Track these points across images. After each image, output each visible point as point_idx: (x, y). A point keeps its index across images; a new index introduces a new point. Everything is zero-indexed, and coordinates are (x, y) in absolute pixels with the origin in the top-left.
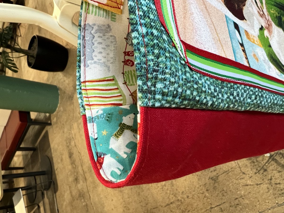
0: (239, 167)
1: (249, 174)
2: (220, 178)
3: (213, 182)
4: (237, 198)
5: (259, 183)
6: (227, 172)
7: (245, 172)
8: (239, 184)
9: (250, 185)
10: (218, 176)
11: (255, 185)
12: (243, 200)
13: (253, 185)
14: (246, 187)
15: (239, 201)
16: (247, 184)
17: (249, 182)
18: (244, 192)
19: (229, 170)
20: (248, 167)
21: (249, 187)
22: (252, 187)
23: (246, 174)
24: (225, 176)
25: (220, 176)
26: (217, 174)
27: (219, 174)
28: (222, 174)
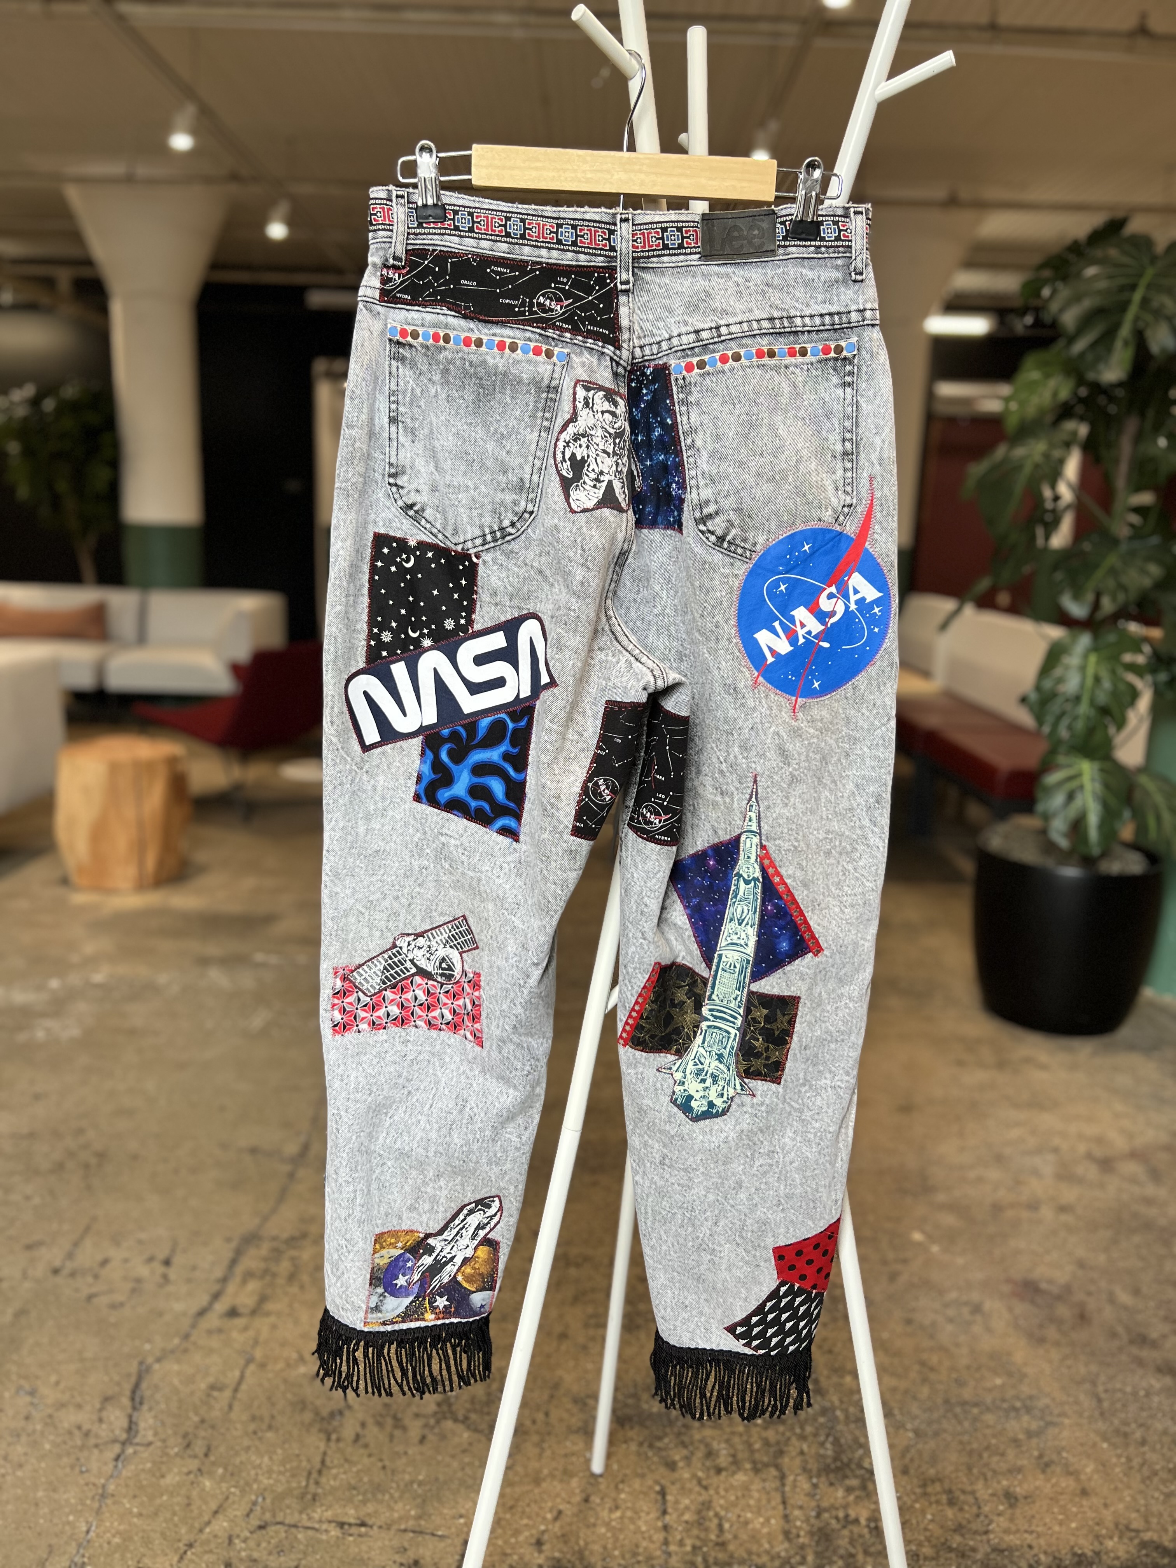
0: (295, 1526)
1: (245, 1541)
2: (316, 1442)
3: (325, 1412)
4: (206, 1455)
5: (189, 1553)
6: (315, 1475)
7: (264, 1532)
8: (243, 1491)
9: (208, 1523)
10: (329, 1439)
11: (191, 1537)
12: (185, 1470)
13: (201, 1531)
14: (214, 1506)
15: (195, 1457)
16: (220, 1516)
17: (221, 1525)
18: (203, 1490)
19: (317, 1483)
20: (270, 1553)
21: (206, 1516)
22: (197, 1525)
23: (251, 1533)
24: (309, 1461)
25: (322, 1445)
26: (338, 1440)
27: (333, 1444)
28: (325, 1454)
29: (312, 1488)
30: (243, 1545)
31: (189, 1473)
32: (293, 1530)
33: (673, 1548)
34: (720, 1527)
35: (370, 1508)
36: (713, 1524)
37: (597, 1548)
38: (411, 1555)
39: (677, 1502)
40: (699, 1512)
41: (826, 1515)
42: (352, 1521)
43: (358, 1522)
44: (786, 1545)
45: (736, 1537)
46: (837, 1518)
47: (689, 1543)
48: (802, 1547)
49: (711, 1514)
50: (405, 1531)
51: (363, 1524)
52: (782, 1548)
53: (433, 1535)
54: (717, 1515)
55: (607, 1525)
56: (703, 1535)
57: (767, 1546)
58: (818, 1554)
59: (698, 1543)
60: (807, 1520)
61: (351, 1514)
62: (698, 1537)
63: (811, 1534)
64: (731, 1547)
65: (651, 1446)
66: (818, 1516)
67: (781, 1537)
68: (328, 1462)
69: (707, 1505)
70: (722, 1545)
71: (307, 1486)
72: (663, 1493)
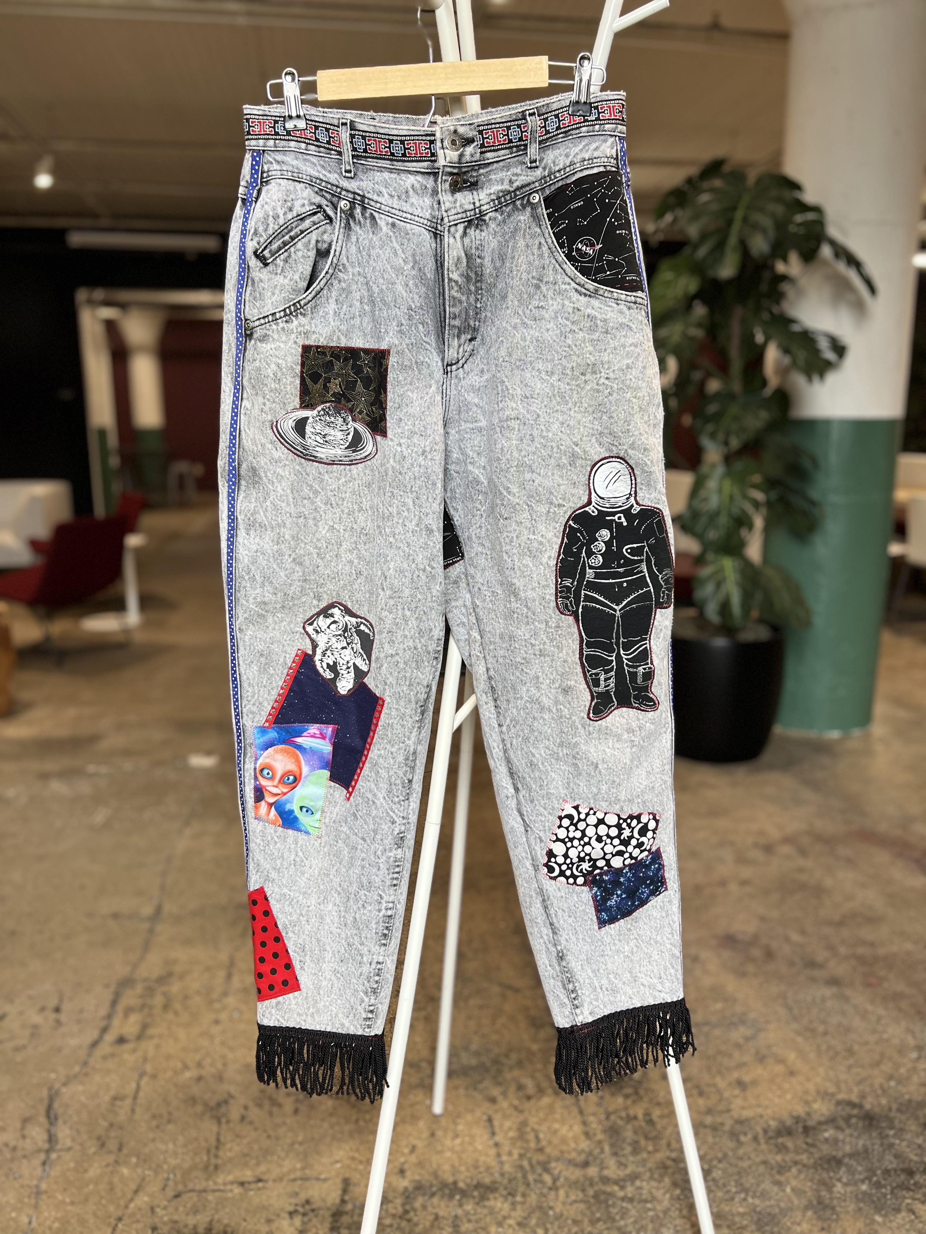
0: (205, 1191)
1: (165, 1208)
2: (209, 1127)
3: (212, 1103)
4: (120, 1149)
5: (120, 1225)
6: (213, 1151)
7: (179, 1199)
8: (156, 1172)
9: (132, 1200)
10: (219, 1122)
11: (120, 1213)
12: (104, 1163)
13: (127, 1207)
14: (133, 1186)
15: (110, 1152)
16: (141, 1194)
17: (143, 1200)
18: (122, 1176)
19: (216, 1156)
20: (187, 1214)
21: (129, 1196)
22: (122, 1203)
23: (169, 1201)
24: (206, 1141)
25: (215, 1128)
26: (228, 1122)
27: (224, 1126)
28: (218, 1134)
29: (213, 1161)
30: (164, 1212)
31: (108, 1165)
32: (204, 1194)
33: (505, 1158)
34: (537, 1138)
35: (263, 1168)
36: (531, 1136)
37: (446, 1167)
38: (303, 1197)
39: (501, 1126)
40: (519, 1129)
41: (613, 1117)
42: (250, 1179)
43: (254, 1179)
44: (588, 1143)
45: (550, 1143)
46: (621, 1118)
47: (516, 1153)
48: (600, 1142)
49: (528, 1129)
50: (294, 1180)
51: (260, 1180)
52: (584, 1145)
53: (317, 1179)
54: (533, 1130)
55: (452, 1150)
56: (525, 1145)
57: (573, 1145)
58: (612, 1145)
59: (522, 1151)
60: (600, 1122)
61: (248, 1175)
62: (522, 1148)
63: (604, 1131)
64: (548, 1150)
65: (475, 1089)
66: (608, 1118)
67: (583, 1137)
68: (222, 1139)
69: (524, 1124)
70: (541, 1150)
71: (209, 1159)
72: (490, 1120)
